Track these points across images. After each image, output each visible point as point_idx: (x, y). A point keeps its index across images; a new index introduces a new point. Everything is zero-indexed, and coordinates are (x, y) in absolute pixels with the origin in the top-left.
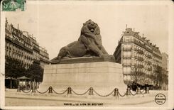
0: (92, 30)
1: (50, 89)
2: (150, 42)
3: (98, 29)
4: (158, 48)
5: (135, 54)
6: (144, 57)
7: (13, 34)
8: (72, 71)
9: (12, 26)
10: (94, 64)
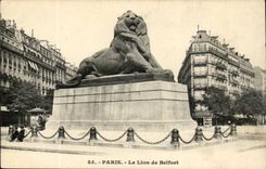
0: (133, 27)
1: (61, 132)
2: (236, 51)
3: (144, 26)
4: (248, 60)
5: (212, 70)
6: (226, 74)
7: (24, 43)
8: (100, 99)
9: (22, 32)
10: (137, 86)
